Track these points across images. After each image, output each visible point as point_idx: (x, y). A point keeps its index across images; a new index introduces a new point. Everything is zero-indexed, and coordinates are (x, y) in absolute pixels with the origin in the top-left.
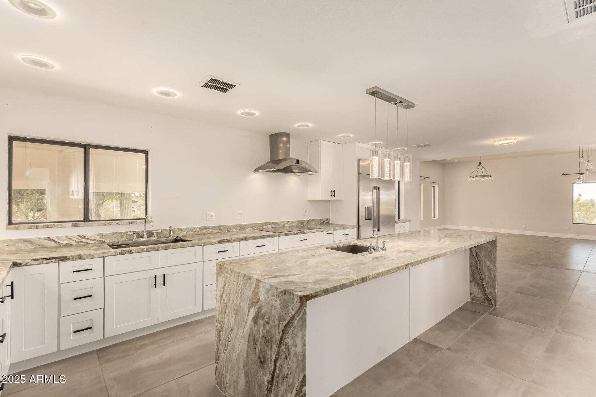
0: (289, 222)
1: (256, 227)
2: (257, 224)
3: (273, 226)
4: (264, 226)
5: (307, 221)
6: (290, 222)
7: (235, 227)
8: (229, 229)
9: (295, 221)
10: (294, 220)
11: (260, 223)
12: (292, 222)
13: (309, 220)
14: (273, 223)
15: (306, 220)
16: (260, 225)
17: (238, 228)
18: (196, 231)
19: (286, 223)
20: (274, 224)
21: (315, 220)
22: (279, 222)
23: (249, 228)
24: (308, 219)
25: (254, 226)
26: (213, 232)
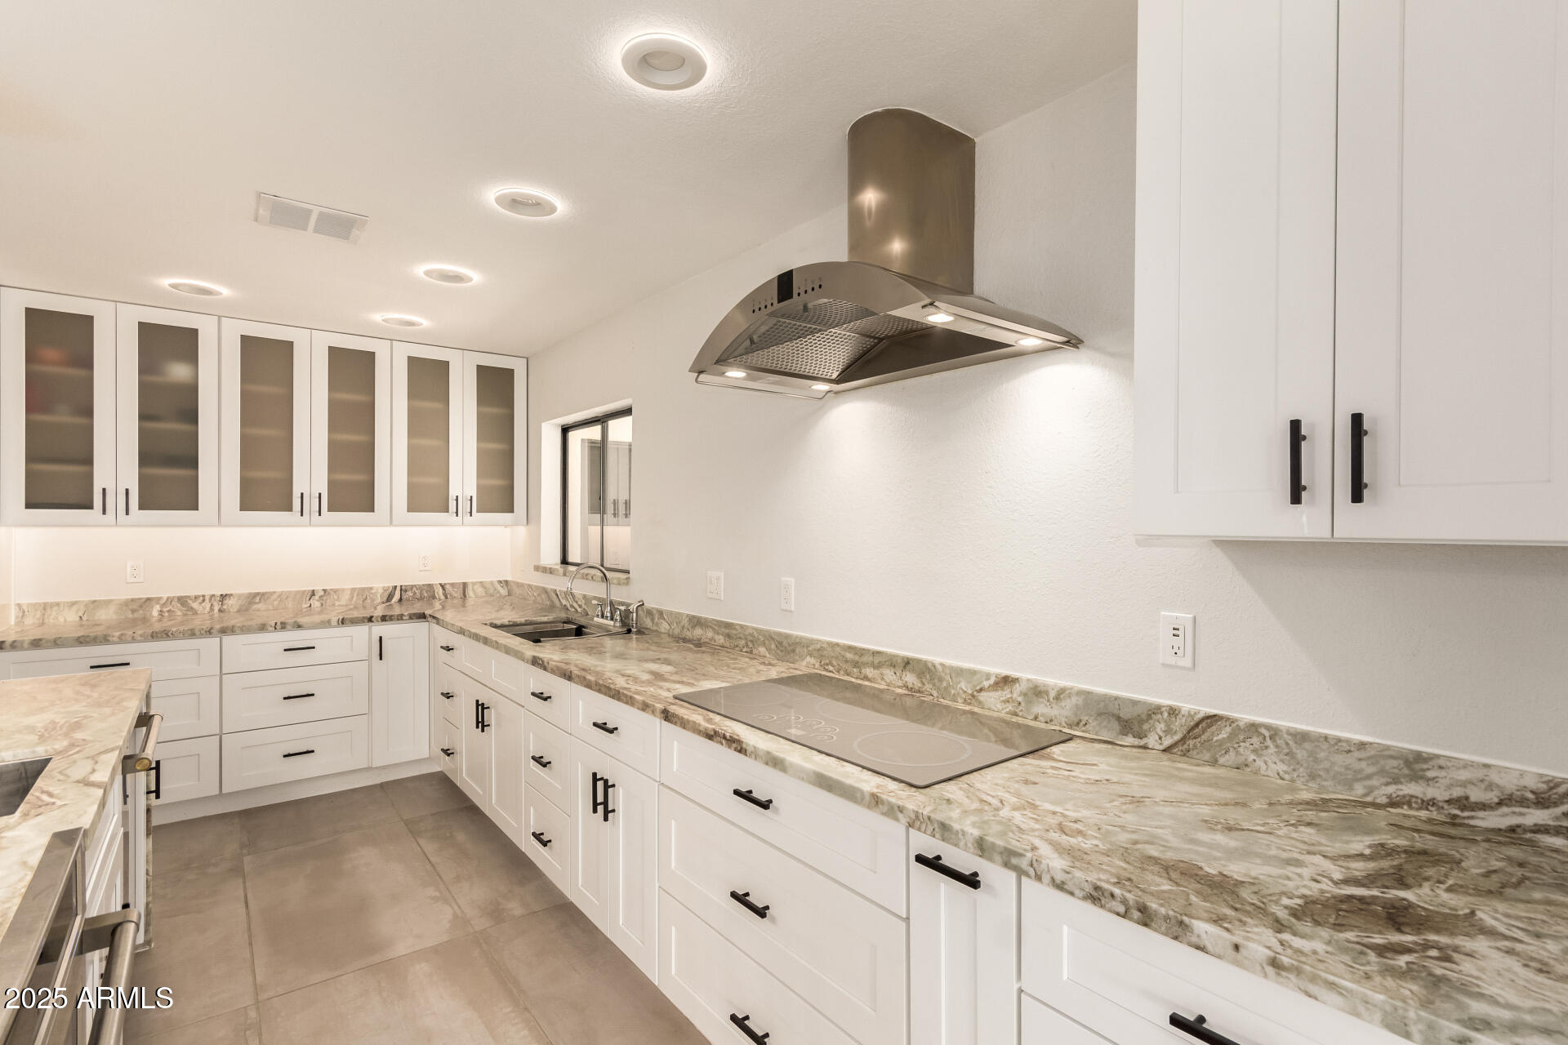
0: (1006, 681)
1: (835, 663)
2: (838, 649)
3: (910, 678)
4: (865, 664)
5: (1180, 727)
6: (1017, 688)
7: (767, 642)
8: (750, 645)
9: (1061, 694)
10: (1052, 681)
11: (850, 648)
12: (1037, 692)
13: (1212, 719)
14: (907, 663)
15: (1173, 712)
16: (849, 656)
17: (773, 646)
18: (683, 627)
19: (986, 684)
20: (913, 671)
21: (1302, 737)
22: (942, 665)
23: (808, 659)
24: (1196, 705)
25: (825, 653)
26: (715, 641)
